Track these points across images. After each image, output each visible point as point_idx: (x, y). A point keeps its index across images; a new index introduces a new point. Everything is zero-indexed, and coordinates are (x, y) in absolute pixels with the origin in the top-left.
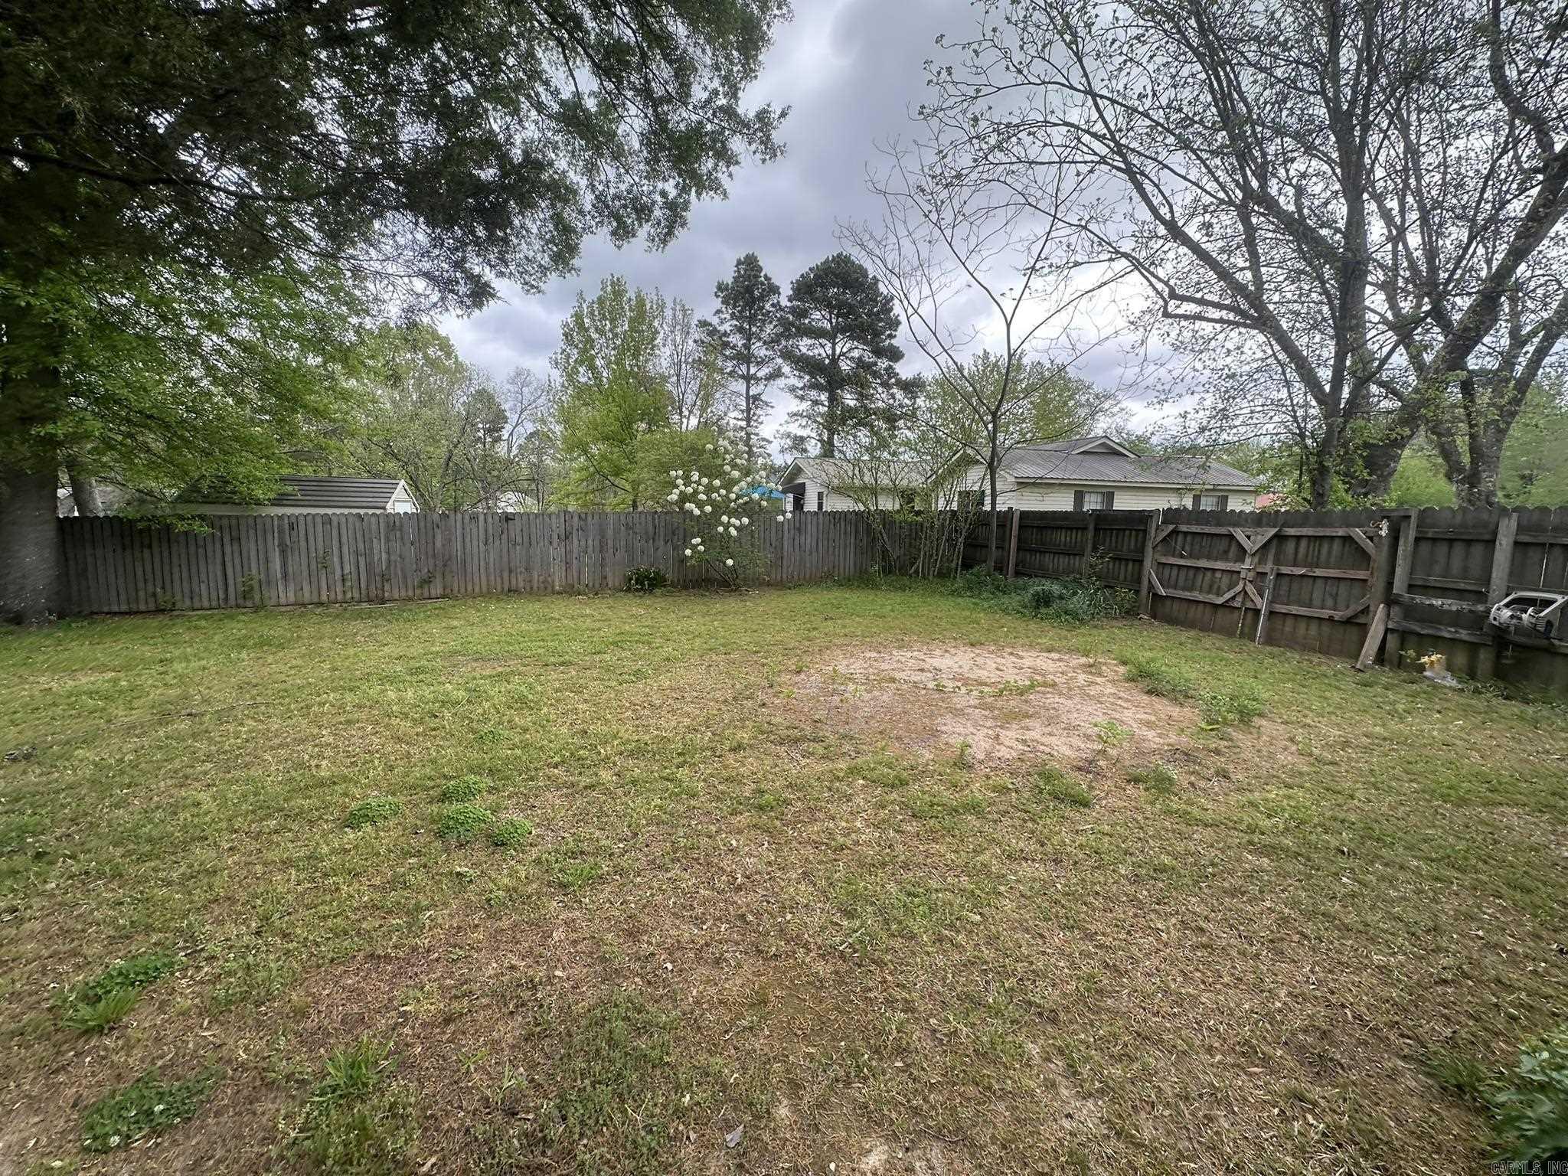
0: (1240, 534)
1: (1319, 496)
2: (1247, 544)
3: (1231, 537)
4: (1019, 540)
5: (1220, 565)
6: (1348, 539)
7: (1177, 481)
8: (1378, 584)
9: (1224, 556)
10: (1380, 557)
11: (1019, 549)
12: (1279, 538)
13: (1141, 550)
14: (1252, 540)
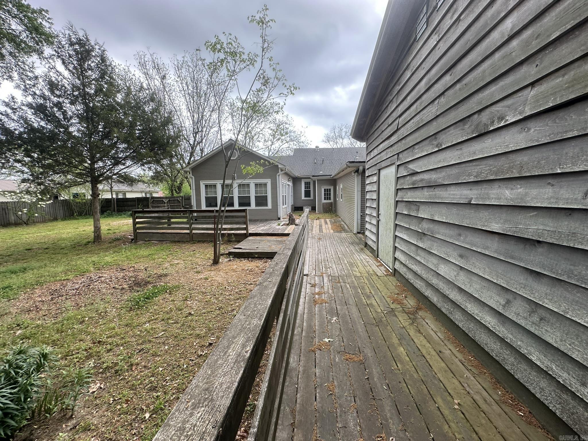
0: (164, 200)
1: (173, 194)
2: (165, 201)
3: (163, 201)
4: (117, 205)
5: (162, 205)
6: (177, 200)
7: (140, 190)
8: (181, 205)
9: (162, 204)
10: (181, 202)
11: (117, 206)
12: (169, 200)
13: (148, 204)
14: (166, 201)
